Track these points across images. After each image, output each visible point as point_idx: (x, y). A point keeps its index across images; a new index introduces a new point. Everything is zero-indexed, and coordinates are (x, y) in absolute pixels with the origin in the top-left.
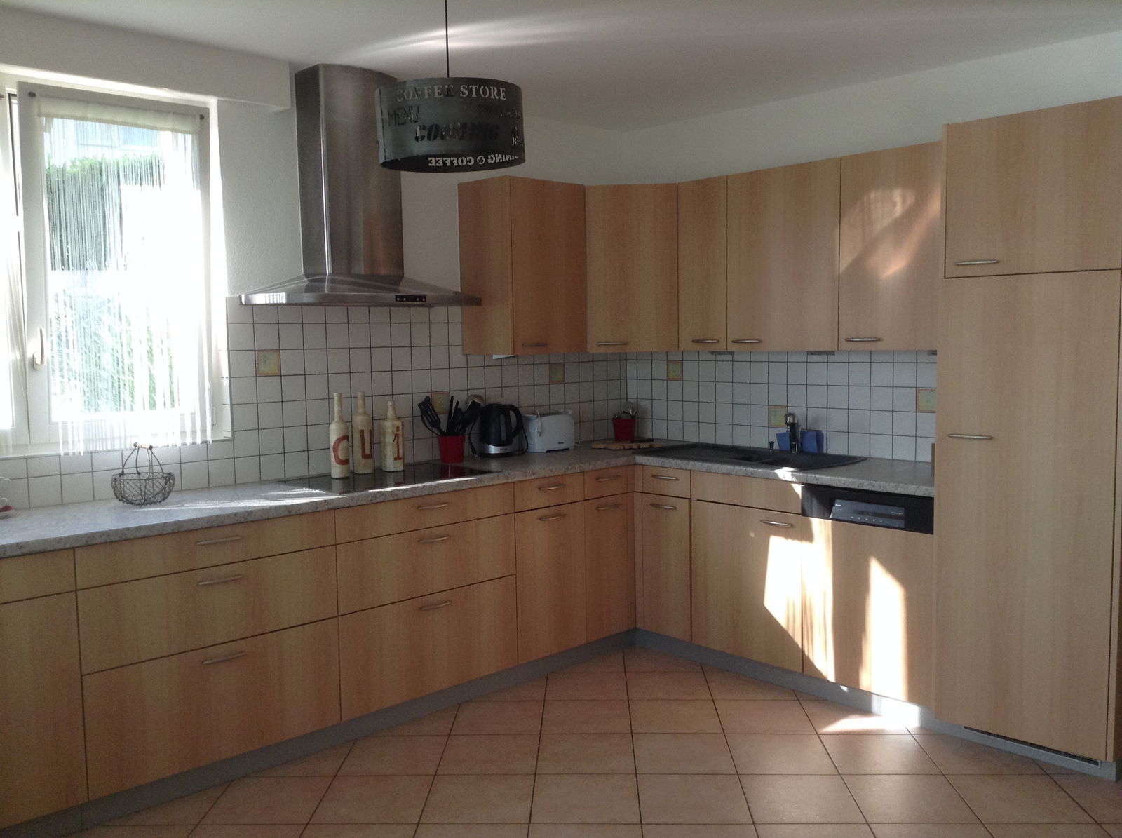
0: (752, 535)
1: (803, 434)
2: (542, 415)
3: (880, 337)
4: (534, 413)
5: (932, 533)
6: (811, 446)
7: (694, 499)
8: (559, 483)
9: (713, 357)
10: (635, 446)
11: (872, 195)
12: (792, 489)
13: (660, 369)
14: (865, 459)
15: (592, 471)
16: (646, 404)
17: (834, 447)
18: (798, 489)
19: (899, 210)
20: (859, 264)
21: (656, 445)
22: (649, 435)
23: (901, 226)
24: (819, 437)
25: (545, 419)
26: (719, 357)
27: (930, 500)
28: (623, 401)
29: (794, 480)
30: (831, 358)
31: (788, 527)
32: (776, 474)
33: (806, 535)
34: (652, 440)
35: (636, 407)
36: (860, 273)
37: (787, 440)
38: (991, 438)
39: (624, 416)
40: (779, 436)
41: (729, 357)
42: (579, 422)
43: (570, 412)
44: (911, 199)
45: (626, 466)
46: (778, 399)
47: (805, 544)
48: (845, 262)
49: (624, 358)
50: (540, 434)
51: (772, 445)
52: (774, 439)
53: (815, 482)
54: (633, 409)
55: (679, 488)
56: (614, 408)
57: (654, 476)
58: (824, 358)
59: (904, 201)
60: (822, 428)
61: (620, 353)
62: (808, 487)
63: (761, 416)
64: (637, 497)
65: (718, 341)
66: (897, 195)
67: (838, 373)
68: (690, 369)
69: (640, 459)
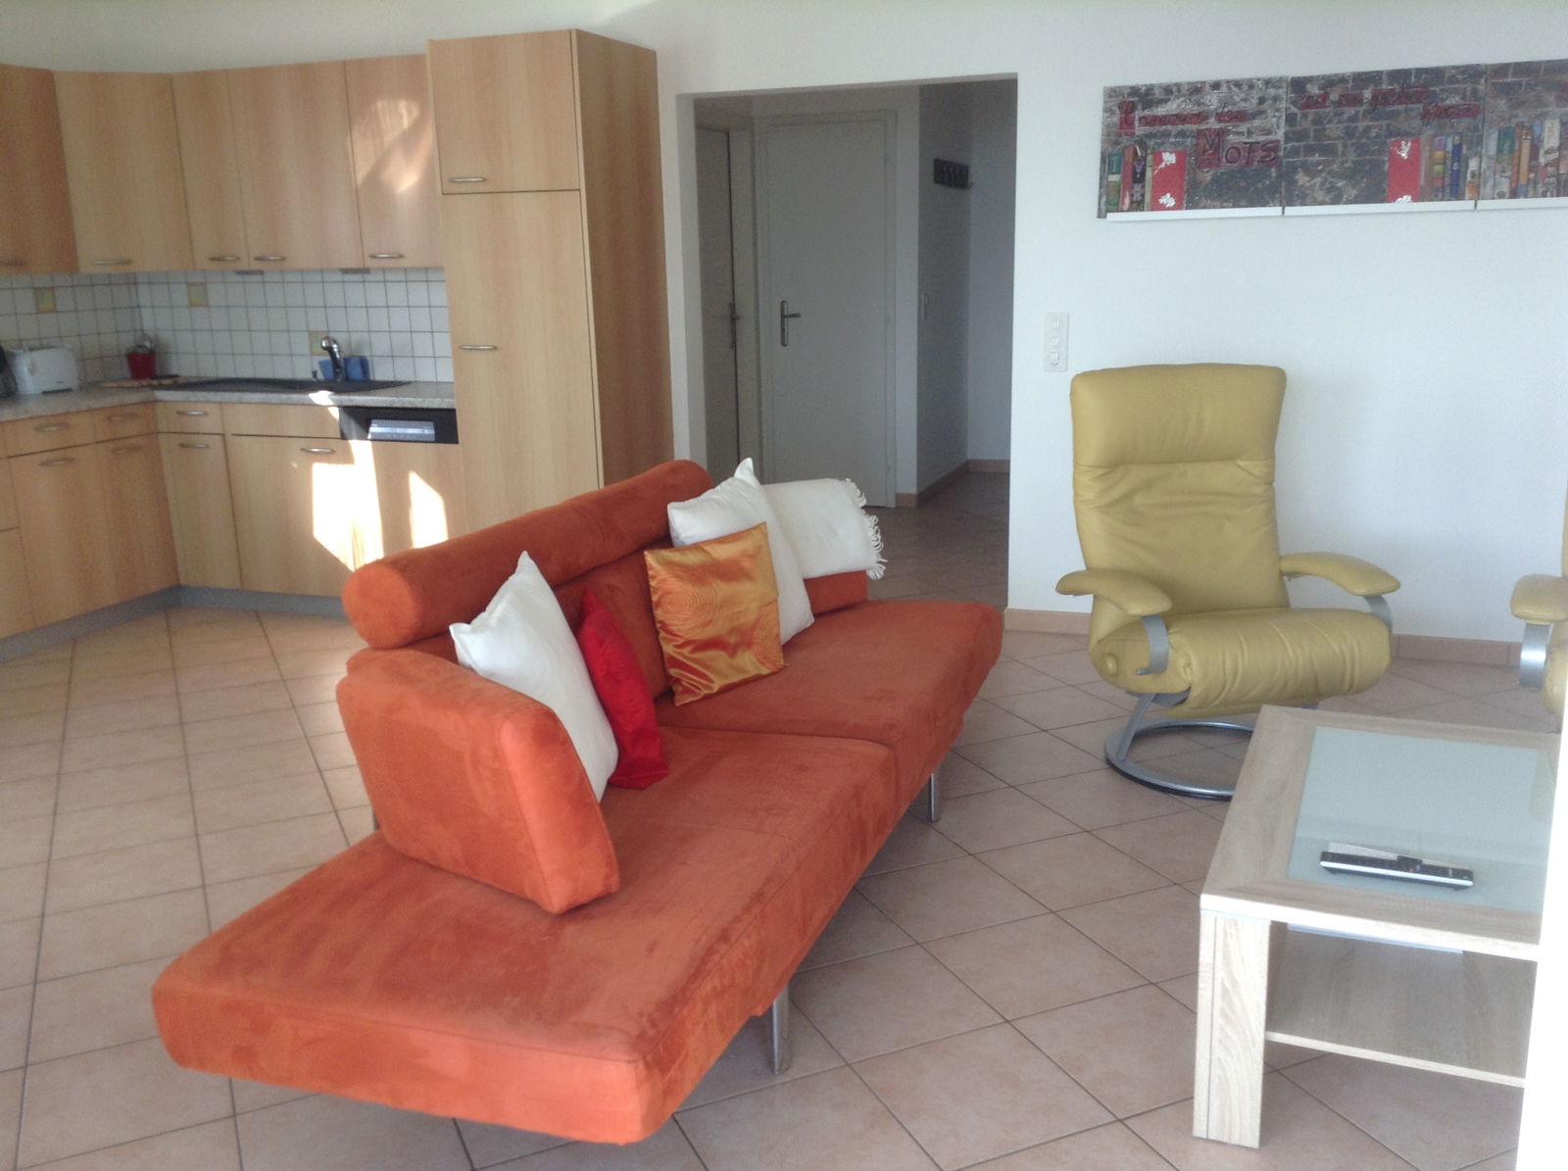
0: (295, 465)
1: (346, 360)
2: (32, 349)
3: (402, 253)
4: (21, 347)
5: (457, 442)
6: (356, 372)
7: (228, 435)
8: (61, 422)
9: (239, 278)
10: (155, 382)
11: (379, 105)
12: (329, 413)
13: (180, 295)
14: (409, 383)
15: (102, 409)
16: (165, 336)
17: (380, 373)
18: (335, 413)
19: (406, 123)
20: (375, 177)
21: (181, 381)
22: (174, 372)
23: (409, 139)
24: (364, 364)
25: (36, 354)
26: (248, 278)
27: (453, 411)
28: (138, 334)
29: (331, 403)
30: (367, 277)
31: (329, 453)
32: (310, 399)
33: (347, 458)
34: (176, 376)
35: (155, 340)
36: (376, 188)
37: (330, 368)
38: (495, 348)
39: (140, 351)
40: (322, 364)
41: (258, 278)
42: (82, 360)
43: (69, 346)
44: (416, 112)
45: (144, 403)
46: (319, 325)
47: (346, 467)
48: (362, 173)
49: (132, 282)
50: (32, 372)
51: (315, 374)
52: (317, 368)
53: (350, 404)
54: (151, 342)
55: (210, 424)
56: (127, 342)
57: (179, 413)
58: (359, 277)
59: (409, 113)
60: (366, 353)
61: (127, 274)
62: (348, 411)
63: (302, 343)
64: (163, 440)
65: (238, 259)
66: (403, 106)
67: (376, 294)
68: (216, 294)
69: (161, 395)
